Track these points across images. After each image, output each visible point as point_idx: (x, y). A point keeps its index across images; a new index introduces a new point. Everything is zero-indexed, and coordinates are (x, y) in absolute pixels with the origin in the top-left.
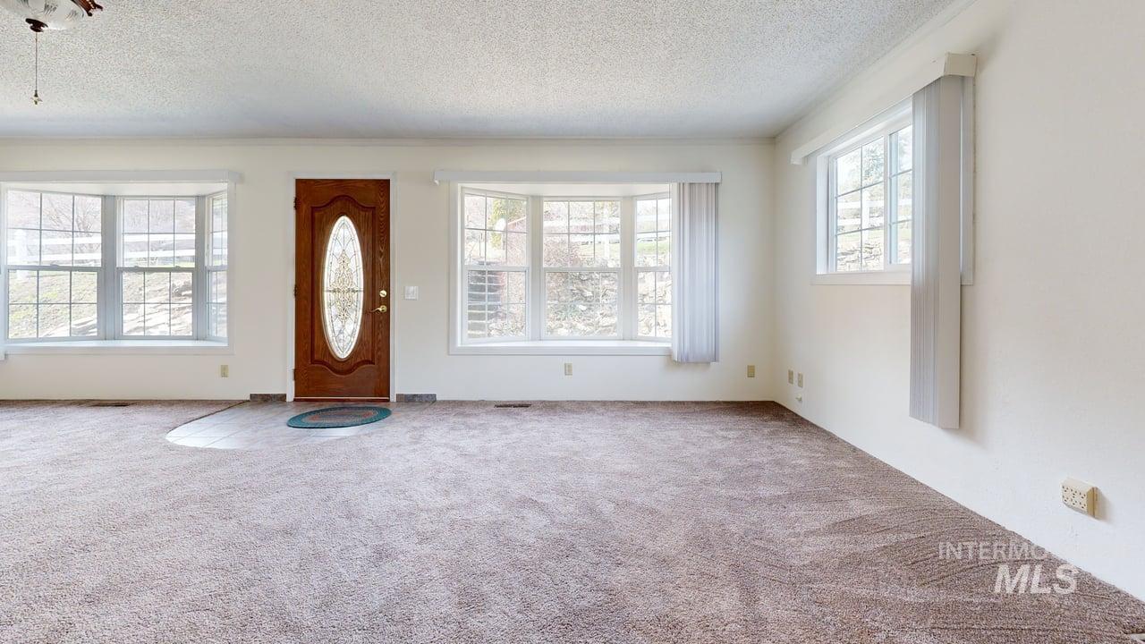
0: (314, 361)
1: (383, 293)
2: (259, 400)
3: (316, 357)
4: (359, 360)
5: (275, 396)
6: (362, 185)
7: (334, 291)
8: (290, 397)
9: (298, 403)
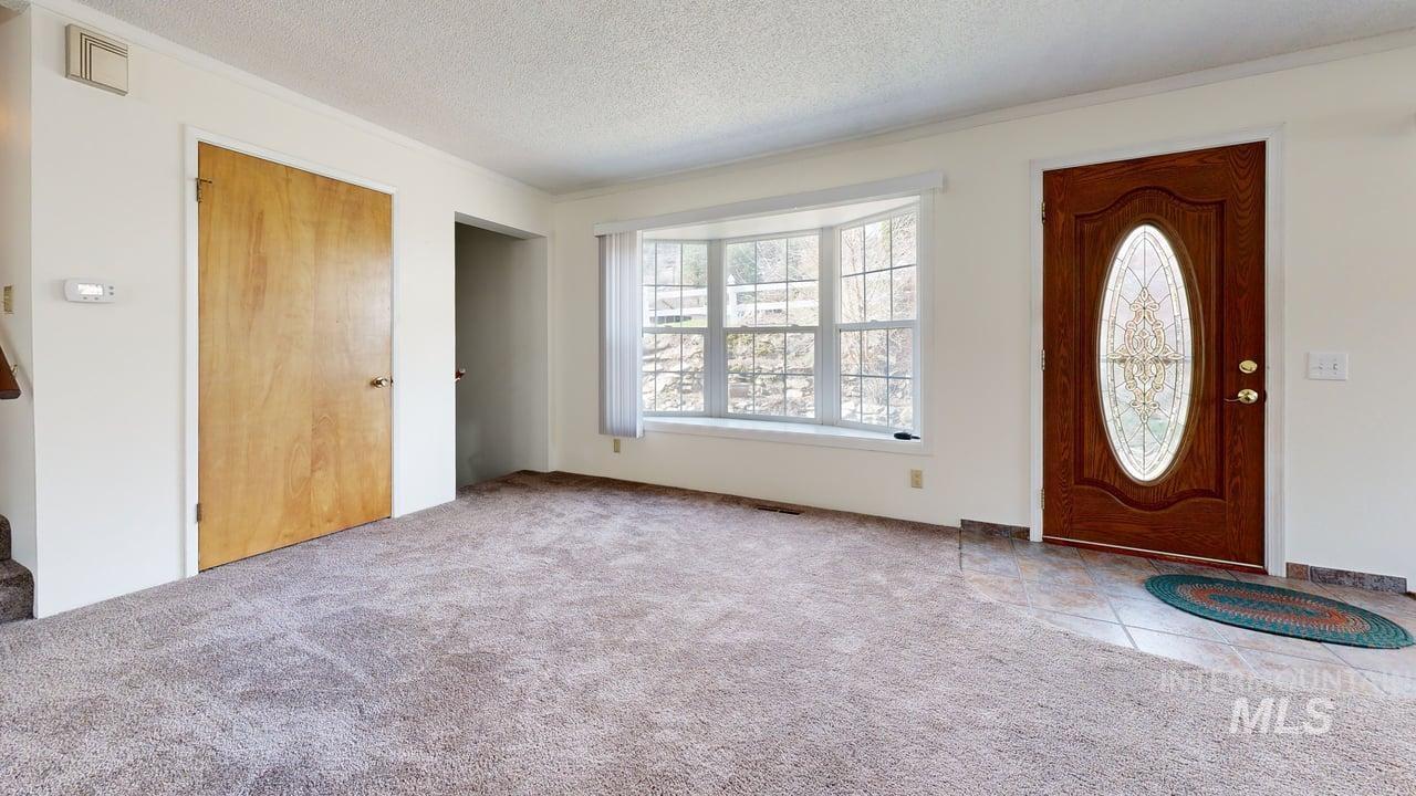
0: (1081, 480)
1: (1248, 366)
2: (978, 530)
3: (1086, 473)
4: (1184, 487)
5: (1005, 528)
6: (1192, 162)
7: (1123, 361)
8: (1037, 535)
9: (1050, 546)
